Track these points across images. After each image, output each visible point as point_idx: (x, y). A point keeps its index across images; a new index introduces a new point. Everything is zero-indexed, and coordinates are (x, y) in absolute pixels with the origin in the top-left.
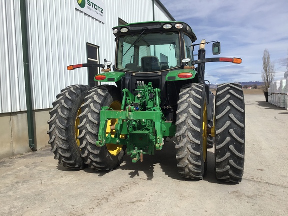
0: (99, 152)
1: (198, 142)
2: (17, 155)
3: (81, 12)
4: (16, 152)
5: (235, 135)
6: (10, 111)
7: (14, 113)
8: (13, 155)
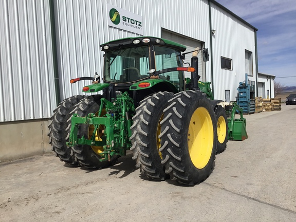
0: (81, 151)
1: (145, 145)
2: (47, 153)
3: (115, 28)
4: (46, 151)
5: (171, 139)
6: (41, 117)
7: (45, 119)
8: (44, 153)
